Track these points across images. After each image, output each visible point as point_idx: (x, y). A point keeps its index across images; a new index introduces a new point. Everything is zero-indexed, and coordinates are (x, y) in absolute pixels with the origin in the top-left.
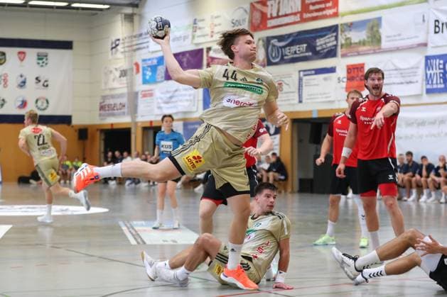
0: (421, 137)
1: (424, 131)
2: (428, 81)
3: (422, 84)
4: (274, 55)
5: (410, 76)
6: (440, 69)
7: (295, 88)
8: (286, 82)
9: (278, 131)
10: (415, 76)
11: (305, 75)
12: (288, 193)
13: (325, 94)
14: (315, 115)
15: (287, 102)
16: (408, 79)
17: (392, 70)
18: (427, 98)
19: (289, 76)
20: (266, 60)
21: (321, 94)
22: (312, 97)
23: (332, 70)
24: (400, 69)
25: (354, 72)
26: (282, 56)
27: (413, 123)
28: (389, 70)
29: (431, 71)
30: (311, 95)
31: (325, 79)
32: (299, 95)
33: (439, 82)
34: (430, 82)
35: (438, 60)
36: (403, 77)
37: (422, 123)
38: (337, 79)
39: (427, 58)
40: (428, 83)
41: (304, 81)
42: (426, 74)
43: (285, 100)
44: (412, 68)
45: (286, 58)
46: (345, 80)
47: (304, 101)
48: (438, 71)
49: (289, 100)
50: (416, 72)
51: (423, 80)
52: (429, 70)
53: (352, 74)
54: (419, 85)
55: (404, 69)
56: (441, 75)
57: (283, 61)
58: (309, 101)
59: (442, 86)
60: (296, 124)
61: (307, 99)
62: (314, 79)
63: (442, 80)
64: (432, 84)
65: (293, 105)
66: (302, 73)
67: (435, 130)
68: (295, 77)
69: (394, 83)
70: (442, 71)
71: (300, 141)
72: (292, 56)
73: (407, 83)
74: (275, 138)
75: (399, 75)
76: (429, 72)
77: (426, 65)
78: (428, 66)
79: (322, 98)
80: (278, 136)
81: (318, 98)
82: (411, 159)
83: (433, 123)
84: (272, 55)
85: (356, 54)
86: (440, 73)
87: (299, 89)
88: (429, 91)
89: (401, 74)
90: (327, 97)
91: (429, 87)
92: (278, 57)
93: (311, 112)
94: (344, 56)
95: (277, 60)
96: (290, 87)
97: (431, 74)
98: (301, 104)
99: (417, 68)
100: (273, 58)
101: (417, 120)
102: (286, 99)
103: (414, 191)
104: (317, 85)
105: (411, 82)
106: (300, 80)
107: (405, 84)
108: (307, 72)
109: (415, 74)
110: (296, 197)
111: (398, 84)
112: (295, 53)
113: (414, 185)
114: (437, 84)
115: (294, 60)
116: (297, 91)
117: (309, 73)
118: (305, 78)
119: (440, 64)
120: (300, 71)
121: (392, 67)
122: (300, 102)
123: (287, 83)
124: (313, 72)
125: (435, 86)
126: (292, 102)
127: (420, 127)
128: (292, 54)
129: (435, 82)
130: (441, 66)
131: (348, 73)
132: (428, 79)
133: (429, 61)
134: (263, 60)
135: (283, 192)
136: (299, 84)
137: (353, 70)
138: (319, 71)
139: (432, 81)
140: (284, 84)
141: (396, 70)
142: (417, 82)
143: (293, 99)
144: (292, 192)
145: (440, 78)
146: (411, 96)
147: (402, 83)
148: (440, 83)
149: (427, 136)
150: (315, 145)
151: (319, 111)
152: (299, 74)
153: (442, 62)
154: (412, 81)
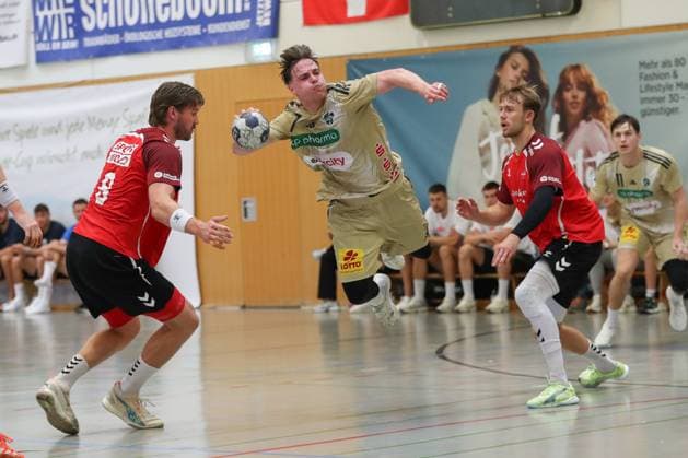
0: (28, 163)
1: (34, 148)
2: (41, 36)
3: (27, 41)
6: (66, 5)
10: (10, 22)
18: (38, 75)
27: (8, 132)
29: (46, 12)
33: (64, 36)
34: (45, 37)
37: (29, 132)
40: (41, 40)
42: (36, 19)
48: (63, 11)
50: (11, 15)
51: (28, 32)
52: (42, 8)
54: (20, 44)
56: (70, 20)
59: (74, 44)
63: (71, 31)
64: (50, 40)
67: (56, 146)
70: (72, 10)
76: (41, 15)
82: (6, 215)
83: (54, 130)
86: (67, 15)
88: (42, 58)
91: (43, 47)
97: (46, 18)
99: (16, 4)
101: (16, 125)
103: (18, 288)
109: (9, 19)
113: (17, 273)
114: (60, 39)
125: (56, 46)
127: (25, 140)
129: (55, 36)
132: (40, 30)
139: (50, 35)
142: (15, 37)
145: (68, 26)
148: (68, 39)
149: (41, 160)
154: (3, 35)
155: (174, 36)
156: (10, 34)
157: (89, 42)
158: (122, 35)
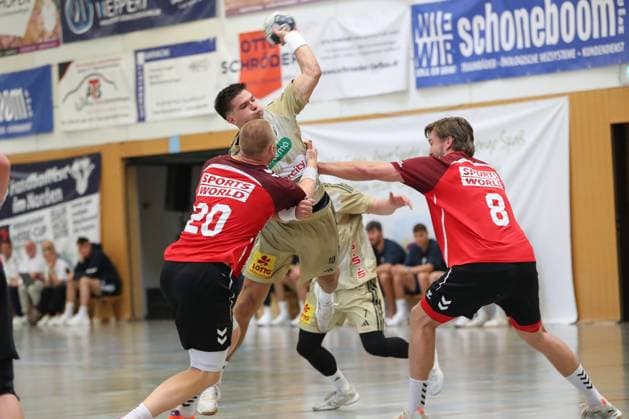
2: (420, 62)
3: (408, 66)
4: (77, 19)
5: (379, 51)
6: (445, 32)
7: (127, 88)
8: (108, 77)
9: (94, 185)
10: (391, 49)
11: (148, 61)
12: (123, 323)
13: (193, 99)
14: (174, 148)
15: (111, 122)
16: (375, 59)
17: (340, 40)
18: (418, 100)
19: (114, 63)
20: (60, 30)
21: (185, 101)
22: (166, 107)
23: (208, 46)
24: (358, 38)
25: (256, 48)
26: (97, 20)
28: (334, 41)
29: (426, 39)
30: (163, 103)
31: (193, 67)
32: (138, 105)
33: (443, 62)
34: (424, 63)
35: (439, 14)
36: (365, 54)
38: (220, 64)
39: (416, 10)
40: (420, 66)
41: (147, 73)
42: (416, 46)
43: (107, 118)
44: (384, 34)
45: (104, 23)
46: (237, 66)
47: (149, 116)
48: (441, 38)
49: (115, 117)
50: (392, 43)
51: (408, 59)
52: (421, 35)
53: (252, 54)
54: (400, 70)
55: (366, 38)
56: (449, 46)
57: (98, 30)
58: (161, 116)
59: (452, 70)
60: (133, 170)
61: (156, 113)
62: (170, 68)
63: (450, 57)
64: (429, 66)
65: (126, 126)
66: (141, 57)
68: (128, 65)
69: (345, 69)
70: (450, 37)
71: (145, 206)
72: (116, 20)
73: (375, 67)
74: (88, 202)
75: (356, 51)
76: (420, 42)
77: (415, 24)
78: (418, 26)
79: (189, 109)
80: (95, 198)
81: (179, 110)
82: (380, 236)
84: (73, 19)
85: (260, 8)
86: (445, 41)
87: (137, 92)
88: (423, 83)
89: (360, 47)
90: (199, 107)
91: (423, 73)
92: (86, 23)
93: (166, 140)
94: (232, 13)
95: (85, 29)
96: (116, 88)
97: (425, 45)
98: (141, 125)
99: (395, 32)
100: (77, 25)
101: (397, 148)
102: (110, 113)
103: (400, 303)
104: (177, 81)
105: (381, 65)
106: (139, 71)
107: (369, 71)
108: (153, 53)
109: (390, 46)
110: (143, 329)
111: (355, 69)
112: (125, 11)
113: (399, 290)
114: (439, 65)
115: (122, 28)
116: (132, 96)
117: (158, 54)
118: (148, 67)
119: (444, 22)
120: (137, 52)
121: (340, 35)
122: (141, 119)
123: (110, 79)
124: (166, 53)
125: (435, 72)
126: (122, 121)
128: (119, 15)
129: (434, 62)
130: (448, 27)
131: (244, 50)
132: (419, 56)
133: (420, 17)
134: (55, 32)
135: (113, 320)
136: (137, 81)
137: (253, 44)
138: (179, 50)
139: (429, 61)
140: (102, 82)
141: (349, 39)
142: (395, 63)
143: (126, 115)
144: (133, 319)
145: (447, 52)
146: (382, 96)
147: (362, 68)
148: (447, 64)
150: (179, 214)
151: (183, 138)
152: (136, 59)
153: (448, 16)
154: (384, 61)
155: (549, 60)
156: (391, 61)
157: (466, 67)
158: (498, 60)
